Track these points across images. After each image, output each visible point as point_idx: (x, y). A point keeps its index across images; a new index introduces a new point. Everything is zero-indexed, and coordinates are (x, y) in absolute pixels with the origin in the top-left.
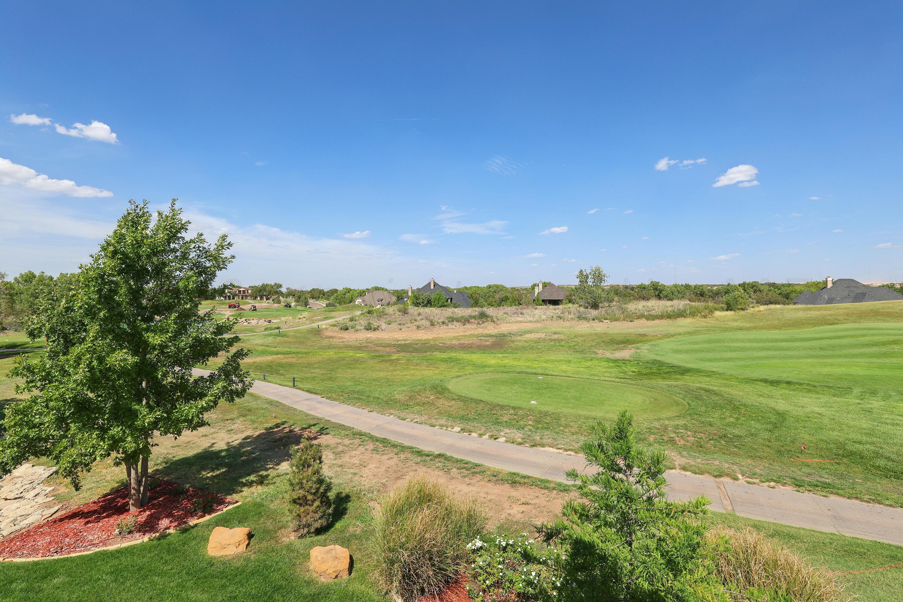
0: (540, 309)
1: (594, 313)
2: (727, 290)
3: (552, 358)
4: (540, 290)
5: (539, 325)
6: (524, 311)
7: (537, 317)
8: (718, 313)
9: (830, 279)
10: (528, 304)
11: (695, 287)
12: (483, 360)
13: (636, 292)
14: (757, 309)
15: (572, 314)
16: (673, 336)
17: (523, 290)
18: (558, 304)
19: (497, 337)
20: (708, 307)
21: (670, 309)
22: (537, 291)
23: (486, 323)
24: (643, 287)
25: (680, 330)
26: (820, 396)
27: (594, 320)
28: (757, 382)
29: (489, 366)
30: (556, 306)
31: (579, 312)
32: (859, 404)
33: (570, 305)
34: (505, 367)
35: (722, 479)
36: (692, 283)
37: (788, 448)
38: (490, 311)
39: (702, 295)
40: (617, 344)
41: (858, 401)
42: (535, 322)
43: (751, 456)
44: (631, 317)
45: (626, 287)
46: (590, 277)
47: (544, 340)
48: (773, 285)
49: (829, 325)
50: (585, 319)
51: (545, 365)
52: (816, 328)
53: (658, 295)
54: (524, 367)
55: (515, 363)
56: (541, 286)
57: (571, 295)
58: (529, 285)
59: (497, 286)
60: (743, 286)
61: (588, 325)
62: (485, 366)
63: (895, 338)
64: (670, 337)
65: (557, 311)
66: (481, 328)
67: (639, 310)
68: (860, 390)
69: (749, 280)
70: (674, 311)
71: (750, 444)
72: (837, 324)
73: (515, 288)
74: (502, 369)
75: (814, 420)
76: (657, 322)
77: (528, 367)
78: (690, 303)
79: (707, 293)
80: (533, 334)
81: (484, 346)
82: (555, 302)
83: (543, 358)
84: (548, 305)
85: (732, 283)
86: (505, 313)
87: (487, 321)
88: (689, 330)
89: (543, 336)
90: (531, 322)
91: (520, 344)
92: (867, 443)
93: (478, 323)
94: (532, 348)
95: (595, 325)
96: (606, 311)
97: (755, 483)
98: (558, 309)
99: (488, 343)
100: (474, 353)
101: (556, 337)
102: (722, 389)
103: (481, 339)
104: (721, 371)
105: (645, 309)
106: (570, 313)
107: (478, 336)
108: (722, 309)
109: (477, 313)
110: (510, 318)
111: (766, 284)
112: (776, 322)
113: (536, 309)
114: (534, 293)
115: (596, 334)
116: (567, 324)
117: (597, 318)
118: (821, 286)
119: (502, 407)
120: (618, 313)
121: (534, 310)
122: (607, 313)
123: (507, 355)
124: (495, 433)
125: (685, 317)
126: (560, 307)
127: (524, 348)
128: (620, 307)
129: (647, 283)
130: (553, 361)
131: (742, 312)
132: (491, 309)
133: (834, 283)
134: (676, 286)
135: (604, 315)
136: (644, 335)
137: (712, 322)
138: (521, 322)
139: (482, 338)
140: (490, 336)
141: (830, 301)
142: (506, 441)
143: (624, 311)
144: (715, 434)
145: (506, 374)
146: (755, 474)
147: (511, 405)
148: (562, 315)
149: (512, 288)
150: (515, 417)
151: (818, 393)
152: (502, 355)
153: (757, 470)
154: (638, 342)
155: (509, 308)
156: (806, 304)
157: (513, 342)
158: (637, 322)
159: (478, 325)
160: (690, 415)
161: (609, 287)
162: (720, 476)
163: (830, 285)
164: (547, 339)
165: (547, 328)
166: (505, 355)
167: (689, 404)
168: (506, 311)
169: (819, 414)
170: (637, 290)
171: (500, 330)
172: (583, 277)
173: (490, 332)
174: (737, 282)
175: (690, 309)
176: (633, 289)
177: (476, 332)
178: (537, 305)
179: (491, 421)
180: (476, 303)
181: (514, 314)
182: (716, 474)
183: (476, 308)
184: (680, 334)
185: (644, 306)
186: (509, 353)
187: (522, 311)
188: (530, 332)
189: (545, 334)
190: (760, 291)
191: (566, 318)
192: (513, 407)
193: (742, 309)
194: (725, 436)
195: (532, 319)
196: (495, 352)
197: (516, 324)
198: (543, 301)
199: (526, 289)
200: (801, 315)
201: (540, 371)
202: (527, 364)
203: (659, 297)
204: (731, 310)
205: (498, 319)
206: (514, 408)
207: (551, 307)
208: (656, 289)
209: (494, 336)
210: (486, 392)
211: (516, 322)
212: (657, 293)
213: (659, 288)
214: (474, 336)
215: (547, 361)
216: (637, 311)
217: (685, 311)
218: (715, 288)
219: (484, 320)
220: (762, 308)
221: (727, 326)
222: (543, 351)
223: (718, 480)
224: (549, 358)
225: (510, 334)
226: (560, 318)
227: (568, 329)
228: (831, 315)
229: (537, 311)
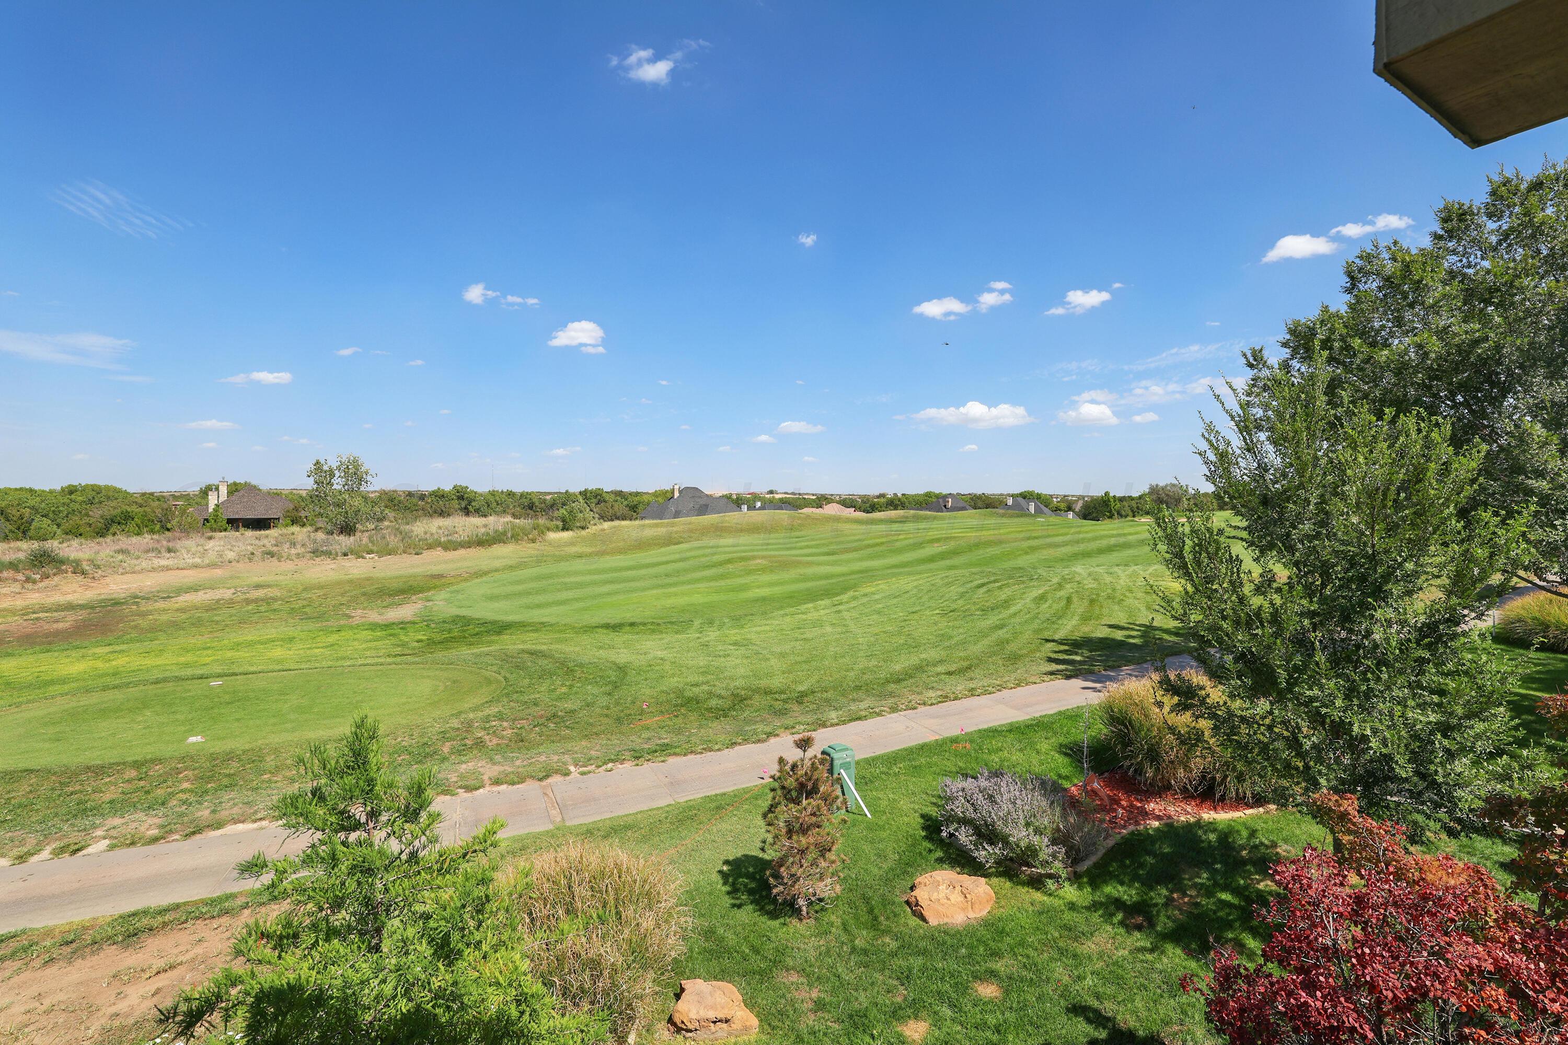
0: (220, 539)
1: (345, 541)
2: (565, 499)
3: (250, 638)
4: (221, 499)
5: (218, 572)
6: (178, 545)
7: (212, 556)
8: (552, 536)
9: (677, 487)
10: (187, 530)
11: (522, 495)
12: (43, 669)
13: (427, 503)
14: (599, 527)
15: (298, 546)
16: (486, 573)
17: (175, 497)
18: (268, 527)
19: (93, 608)
20: (538, 526)
21: (483, 530)
22: (212, 500)
23: (56, 579)
24: (439, 495)
25: (497, 564)
26: (664, 635)
27: (345, 555)
28: (597, 630)
29: (63, 681)
30: (262, 532)
31: (315, 541)
32: (699, 638)
33: (295, 529)
34: (114, 674)
35: (550, 780)
36: (518, 489)
37: (628, 712)
38: (73, 549)
39: (531, 506)
40: (390, 595)
41: (698, 635)
42: (208, 566)
43: (586, 736)
44: (416, 547)
45: (410, 494)
46: (337, 474)
47: (231, 603)
48: (619, 494)
49: (675, 544)
50: (328, 554)
51: (229, 654)
52: (663, 549)
53: (466, 508)
54: (174, 668)
55: (149, 662)
56: (224, 490)
57: (296, 509)
58: (194, 489)
59: (97, 490)
60: (584, 494)
61: (333, 566)
62: (52, 682)
63: (730, 556)
64: (481, 576)
65: (265, 541)
66: (38, 591)
67: (432, 534)
68: (700, 621)
69: (592, 486)
70: (488, 534)
71: (586, 719)
72: (682, 543)
73: (152, 494)
74: (108, 680)
75: (657, 668)
76: (462, 552)
77: (187, 665)
78: (512, 520)
79: (537, 504)
80: (200, 593)
81: (47, 635)
82: (260, 524)
83: (226, 642)
84: (242, 530)
85: (571, 491)
86: (121, 551)
87: (60, 572)
88: (510, 563)
89: (228, 594)
90: (196, 566)
91: (164, 617)
92: (703, 683)
93: (28, 580)
94: (198, 623)
95: (347, 564)
96: (370, 538)
97: (590, 772)
98: (267, 537)
99: (61, 626)
100: (12, 655)
101: (260, 593)
102: (553, 647)
103: (37, 619)
104: (552, 620)
105: (441, 532)
106: (293, 544)
107: (25, 612)
108: (557, 529)
109: (21, 556)
110: (135, 562)
111: (612, 492)
112: (621, 544)
113: (210, 538)
114: (207, 505)
115: (350, 582)
116: (288, 566)
117: (352, 552)
118: (669, 495)
119: (99, 771)
120: (393, 541)
121: (202, 541)
122: (372, 542)
123: (124, 647)
124: (74, 837)
125: (504, 543)
126: (273, 532)
127: (175, 625)
128: (398, 529)
129: (447, 487)
130: (251, 644)
131: (584, 533)
132: (75, 543)
133: (680, 492)
134: (493, 493)
135: (366, 545)
136: (440, 576)
137: (543, 548)
138: (168, 568)
139: (41, 615)
140: (70, 607)
141: (677, 515)
142: (111, 848)
143: (405, 536)
144: (541, 717)
145: (116, 691)
146: (590, 760)
147: (130, 759)
148: (275, 549)
149: (144, 494)
150: (142, 783)
151: (661, 632)
152: (108, 649)
153: (593, 753)
154: (429, 589)
155: (135, 539)
156: (653, 518)
157: (143, 615)
158: (427, 555)
159: (29, 586)
160: (507, 695)
161: (377, 494)
162: (547, 777)
163: (677, 494)
164: (238, 599)
165: (238, 578)
166: (117, 648)
167: (505, 678)
168: (124, 547)
169: (662, 659)
170: (430, 501)
171: (103, 591)
172: (320, 472)
173: (69, 598)
174: (575, 488)
175: (513, 529)
176: (422, 497)
177: (19, 603)
178: (213, 530)
179: (64, 810)
180: (23, 531)
181: (148, 551)
182: (541, 775)
183: (19, 544)
184: (497, 570)
185: (440, 528)
186: (131, 641)
187: (171, 545)
188: (194, 589)
189: (233, 590)
190: (605, 502)
191: (285, 555)
192: (135, 762)
193: (583, 528)
194: (554, 716)
195: (198, 560)
196: (86, 643)
197: (151, 574)
198: (231, 521)
199: (186, 497)
200: (649, 533)
201: (218, 669)
202: (182, 659)
203: (467, 512)
204: (567, 530)
205: (98, 567)
206: (137, 765)
207: (249, 533)
208: (461, 498)
209: (82, 607)
210: (47, 745)
211: (154, 570)
212: (463, 504)
213: (466, 496)
214: (12, 612)
215: (237, 646)
216: (428, 536)
217: (504, 533)
218: (548, 497)
219: (48, 569)
220: (607, 525)
221: (562, 553)
222: (227, 626)
223: (544, 783)
224: (241, 639)
225: (136, 597)
226: (272, 554)
227: (289, 576)
228: (676, 532)
229: (211, 544)
